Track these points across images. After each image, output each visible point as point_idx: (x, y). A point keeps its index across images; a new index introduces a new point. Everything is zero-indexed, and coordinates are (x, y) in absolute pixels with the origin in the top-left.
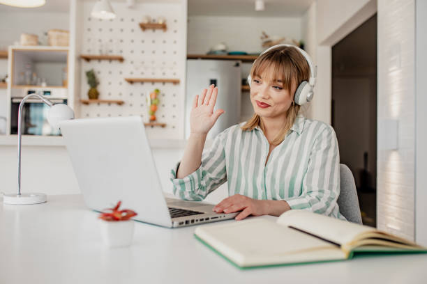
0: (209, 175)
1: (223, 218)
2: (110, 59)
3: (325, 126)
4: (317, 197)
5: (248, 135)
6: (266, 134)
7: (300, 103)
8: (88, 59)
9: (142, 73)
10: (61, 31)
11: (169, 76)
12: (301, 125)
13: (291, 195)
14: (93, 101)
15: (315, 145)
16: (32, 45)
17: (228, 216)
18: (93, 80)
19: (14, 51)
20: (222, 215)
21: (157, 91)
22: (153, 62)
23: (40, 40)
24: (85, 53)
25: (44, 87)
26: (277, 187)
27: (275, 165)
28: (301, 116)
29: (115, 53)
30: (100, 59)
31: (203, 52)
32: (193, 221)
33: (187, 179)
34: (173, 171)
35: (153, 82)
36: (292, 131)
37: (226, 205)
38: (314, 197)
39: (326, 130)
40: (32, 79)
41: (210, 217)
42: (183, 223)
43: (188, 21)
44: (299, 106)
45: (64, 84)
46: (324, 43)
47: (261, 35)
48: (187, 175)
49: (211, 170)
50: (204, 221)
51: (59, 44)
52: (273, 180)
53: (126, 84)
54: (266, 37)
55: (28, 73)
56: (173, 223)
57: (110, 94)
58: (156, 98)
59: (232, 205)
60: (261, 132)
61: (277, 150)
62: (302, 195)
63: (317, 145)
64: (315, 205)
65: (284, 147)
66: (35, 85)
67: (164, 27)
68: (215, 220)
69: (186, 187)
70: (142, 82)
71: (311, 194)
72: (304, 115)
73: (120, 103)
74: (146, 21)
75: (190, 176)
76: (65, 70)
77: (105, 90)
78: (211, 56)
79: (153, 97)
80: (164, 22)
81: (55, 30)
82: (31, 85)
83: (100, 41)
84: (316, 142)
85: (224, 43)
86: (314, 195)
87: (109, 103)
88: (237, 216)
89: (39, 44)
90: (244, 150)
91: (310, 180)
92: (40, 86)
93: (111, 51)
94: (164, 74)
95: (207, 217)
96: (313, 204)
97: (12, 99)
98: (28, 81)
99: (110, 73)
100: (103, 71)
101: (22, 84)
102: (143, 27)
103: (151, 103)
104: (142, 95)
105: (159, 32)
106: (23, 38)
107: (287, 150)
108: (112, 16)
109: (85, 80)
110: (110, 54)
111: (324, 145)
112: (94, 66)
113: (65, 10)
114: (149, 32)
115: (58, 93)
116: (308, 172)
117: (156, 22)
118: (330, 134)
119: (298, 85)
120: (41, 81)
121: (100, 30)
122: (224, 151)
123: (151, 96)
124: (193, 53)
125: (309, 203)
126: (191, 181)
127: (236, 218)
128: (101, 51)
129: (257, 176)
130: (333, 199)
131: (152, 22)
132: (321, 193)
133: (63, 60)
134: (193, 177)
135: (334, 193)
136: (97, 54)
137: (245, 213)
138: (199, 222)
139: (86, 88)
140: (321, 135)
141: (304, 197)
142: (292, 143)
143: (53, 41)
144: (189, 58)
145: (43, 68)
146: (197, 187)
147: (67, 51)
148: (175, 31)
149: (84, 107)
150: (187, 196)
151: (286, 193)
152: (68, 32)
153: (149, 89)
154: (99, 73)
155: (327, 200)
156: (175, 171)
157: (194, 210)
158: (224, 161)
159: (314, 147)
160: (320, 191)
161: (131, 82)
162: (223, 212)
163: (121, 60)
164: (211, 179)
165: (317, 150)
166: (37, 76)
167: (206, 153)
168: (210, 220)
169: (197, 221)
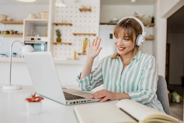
0: (94, 78)
1: (93, 101)
2: (66, 25)
3: (151, 57)
4: (144, 93)
5: (114, 60)
6: (122, 60)
7: (138, 45)
8: (57, 25)
9: (80, 31)
10: (45, 12)
11: (92, 32)
12: (139, 56)
13: (133, 90)
14: (59, 43)
15: (145, 66)
16: (33, 18)
17: (96, 100)
18: (59, 34)
19: (26, 21)
20: (93, 100)
21: (86, 39)
22: (85, 26)
23: (37, 16)
24: (56, 22)
25: (38, 37)
26: (126, 86)
27: (126, 75)
28: (140, 51)
29: (69, 22)
30: (62, 24)
31: (108, 22)
32: (77, 102)
33: (83, 80)
34: (78, 76)
35: (85, 35)
36: (135, 59)
37: (96, 95)
38: (143, 93)
39: (151, 59)
40: (33, 33)
41: (87, 101)
42: (72, 103)
43: (101, 7)
44: (138, 46)
45: (46, 36)
46: (163, 17)
47: (134, 14)
48: (84, 78)
49: (95, 76)
50: (84, 102)
51: (45, 18)
52: (124, 83)
53: (73, 36)
54: (137, 14)
55: (32, 31)
56: (67, 103)
57: (66, 40)
58: (86, 42)
59: (99, 95)
60: (120, 59)
61: (127, 67)
62: (138, 91)
63: (146, 66)
64: (143, 96)
65: (130, 66)
66: (34, 36)
67: (90, 10)
68: (89, 102)
69: (83, 83)
70: (80, 35)
71: (142, 91)
72: (141, 51)
73: (70, 44)
74: (82, 8)
75: (85, 78)
76: (47, 29)
77: (64, 38)
78: (111, 23)
79: (84, 41)
80: (90, 8)
81: (43, 12)
82: (33, 36)
83: (62, 16)
84: (146, 65)
85: (117, 17)
86: (143, 92)
87: (66, 44)
88: (101, 100)
89: (37, 18)
90: (111, 67)
91: (142, 84)
92: (36, 36)
93: (67, 21)
94: (90, 31)
95: (85, 100)
96: (142, 96)
97: (25, 42)
98: (31, 34)
99: (66, 30)
100: (63, 29)
101: (29, 35)
102: (81, 10)
103: (84, 44)
104: (80, 40)
105: (88, 12)
106: (30, 16)
107: (132, 68)
108: (64, 5)
109: (55, 34)
110: (66, 23)
111: (149, 66)
112: (59, 27)
113: (48, 3)
114: (83, 12)
115: (43, 39)
116: (141, 79)
117: (87, 8)
118: (153, 61)
119: (137, 37)
120: (37, 34)
121: (62, 12)
122: (102, 68)
123: (84, 40)
124: (103, 22)
125: (140, 95)
126: (85, 80)
127: (100, 101)
128: (62, 21)
129: (117, 80)
130: (153, 94)
131: (85, 8)
132: (147, 91)
133: (46, 25)
134: (86, 79)
135: (154, 91)
136: (61, 22)
137: (105, 99)
138: (81, 102)
139: (56, 37)
140: (148, 61)
141: (138, 92)
142: (134, 64)
143: (42, 17)
144: (101, 24)
145: (38, 28)
146: (89, 84)
147: (48, 21)
148: (95, 12)
149: (55, 46)
150: (84, 88)
151: (130, 89)
152: (48, 13)
153: (83, 38)
154: (61, 30)
155: (149, 94)
156: (79, 76)
157: (82, 96)
158: (101, 72)
159: (145, 68)
160: (146, 89)
161: (75, 35)
162: (94, 98)
163: (71, 25)
164: (95, 80)
165: (146, 69)
166: (35, 32)
167: (93, 68)
168: (87, 102)
169: (80, 102)
